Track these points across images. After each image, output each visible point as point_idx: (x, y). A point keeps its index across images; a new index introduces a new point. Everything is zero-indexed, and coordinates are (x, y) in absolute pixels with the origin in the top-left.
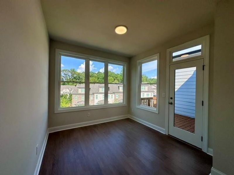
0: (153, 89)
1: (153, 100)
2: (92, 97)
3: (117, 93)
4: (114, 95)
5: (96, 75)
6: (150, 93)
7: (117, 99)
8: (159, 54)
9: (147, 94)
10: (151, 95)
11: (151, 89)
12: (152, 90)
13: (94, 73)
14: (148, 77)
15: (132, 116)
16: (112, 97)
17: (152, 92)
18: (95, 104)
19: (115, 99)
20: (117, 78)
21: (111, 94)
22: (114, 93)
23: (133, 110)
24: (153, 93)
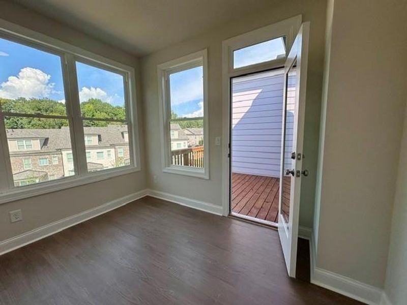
0: (187, 135)
1: (192, 153)
2: (57, 159)
3: (119, 145)
4: (113, 150)
5: (61, 107)
6: (182, 142)
7: (121, 158)
8: (206, 50)
9: (178, 144)
10: (185, 146)
11: (184, 135)
12: (185, 137)
13: (56, 103)
14: (177, 114)
15: (155, 191)
16: (109, 155)
17: (185, 140)
18: (67, 175)
19: (118, 159)
20: (117, 114)
21: (106, 147)
22: (112, 146)
23: (155, 177)
24: (186, 142)
